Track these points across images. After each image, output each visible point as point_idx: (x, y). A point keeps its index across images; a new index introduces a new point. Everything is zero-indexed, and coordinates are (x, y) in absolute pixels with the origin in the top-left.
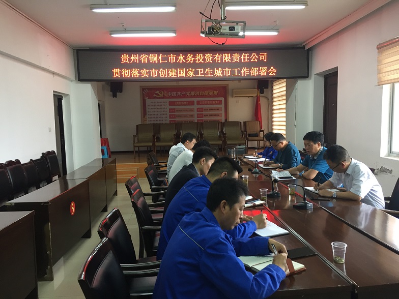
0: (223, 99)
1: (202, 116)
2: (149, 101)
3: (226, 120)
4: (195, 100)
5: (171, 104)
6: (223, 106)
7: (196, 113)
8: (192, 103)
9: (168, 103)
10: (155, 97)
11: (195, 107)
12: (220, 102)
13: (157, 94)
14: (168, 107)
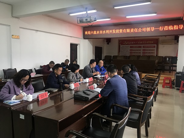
0: (156, 45)
1: (145, 53)
2: (121, 46)
3: (157, 55)
4: (142, 45)
5: (131, 47)
6: (156, 49)
7: (142, 51)
8: (140, 47)
9: (129, 47)
10: (124, 44)
11: (142, 48)
12: (154, 47)
13: (125, 43)
14: (130, 48)
